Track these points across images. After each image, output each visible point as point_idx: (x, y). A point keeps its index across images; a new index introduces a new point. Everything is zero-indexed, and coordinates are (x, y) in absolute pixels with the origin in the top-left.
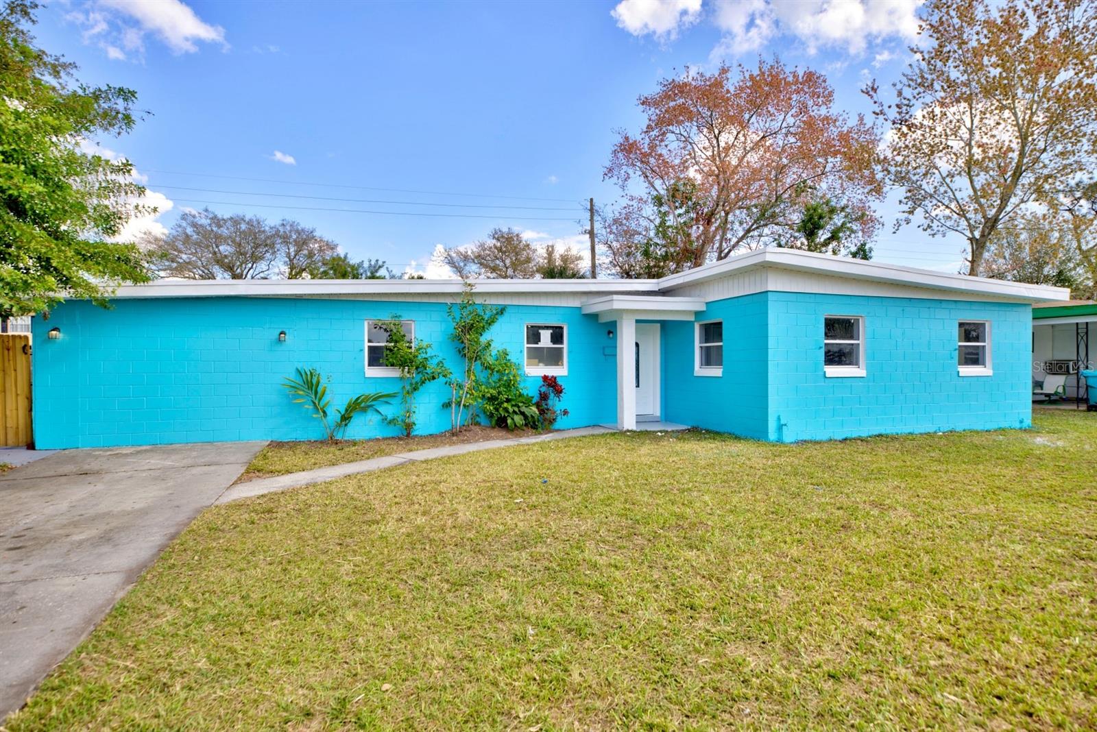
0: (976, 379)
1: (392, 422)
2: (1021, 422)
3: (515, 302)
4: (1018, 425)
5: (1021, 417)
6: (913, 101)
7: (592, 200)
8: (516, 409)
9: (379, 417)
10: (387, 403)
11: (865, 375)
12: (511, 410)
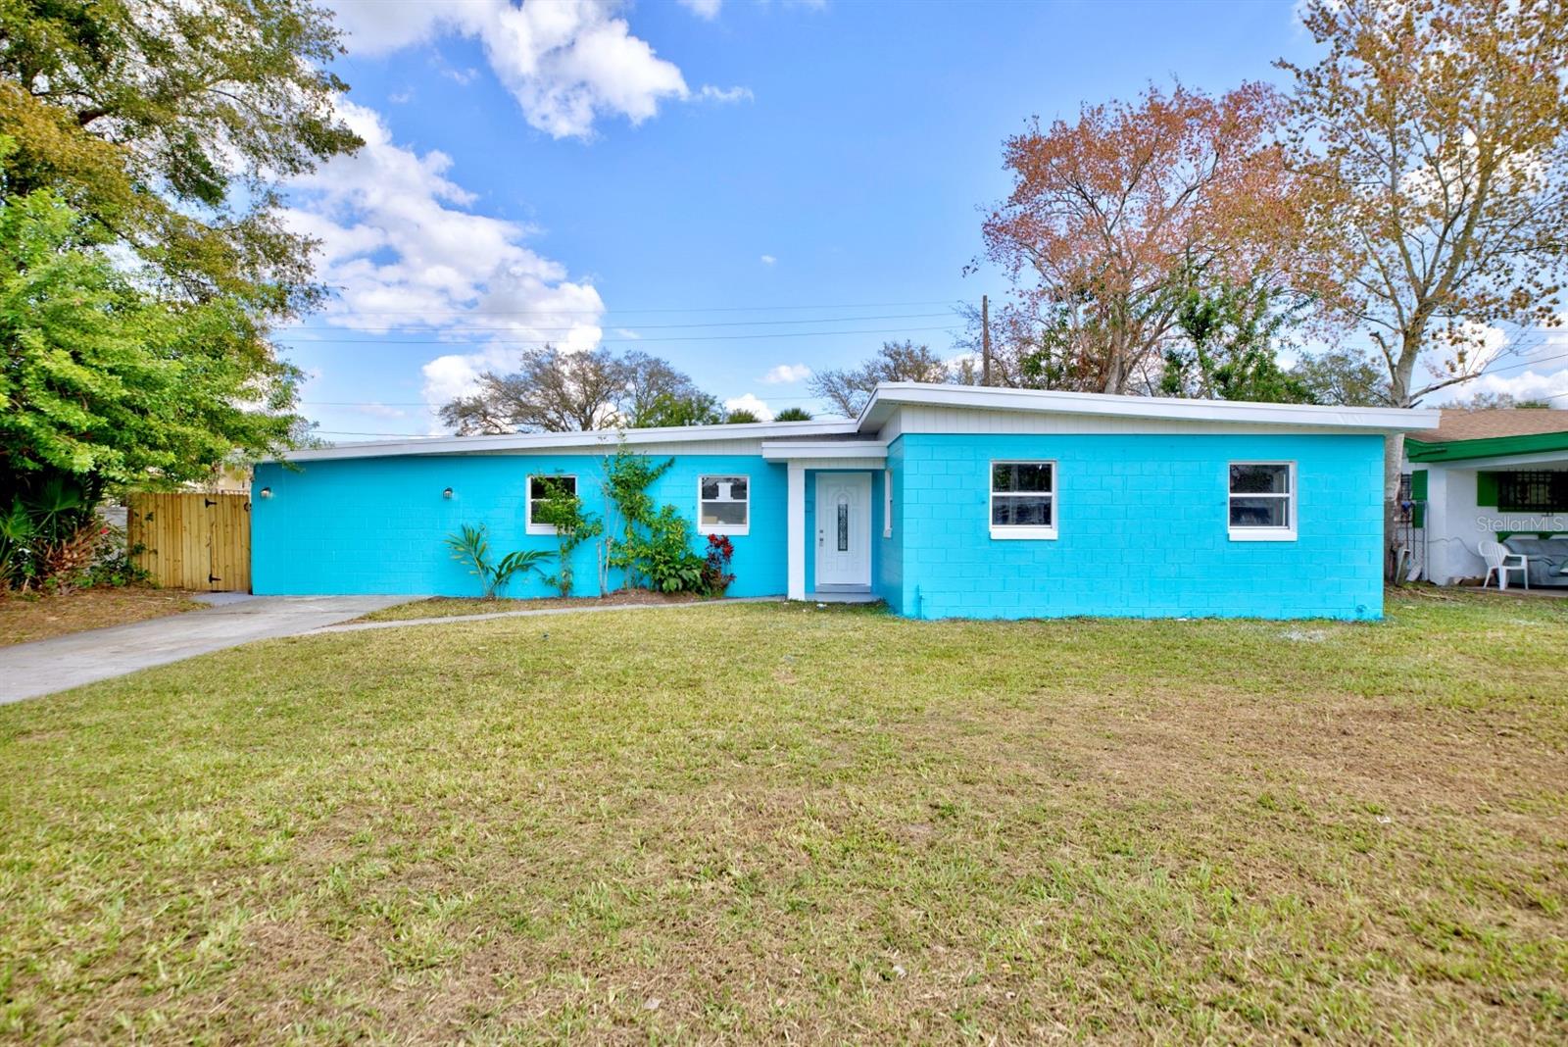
0: (1265, 545)
1: (551, 582)
2: (1360, 610)
3: (688, 451)
4: (1354, 616)
5: (1359, 603)
6: (1302, 133)
7: (985, 298)
8: (673, 572)
9: (539, 575)
10: (547, 561)
11: (1056, 538)
12: (666, 572)
